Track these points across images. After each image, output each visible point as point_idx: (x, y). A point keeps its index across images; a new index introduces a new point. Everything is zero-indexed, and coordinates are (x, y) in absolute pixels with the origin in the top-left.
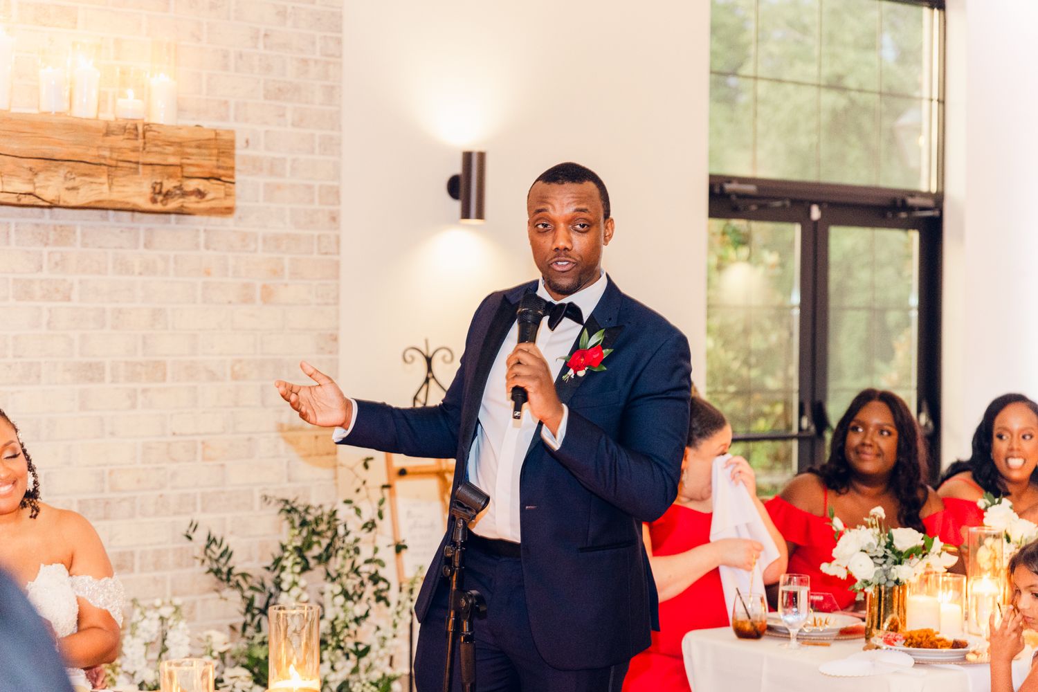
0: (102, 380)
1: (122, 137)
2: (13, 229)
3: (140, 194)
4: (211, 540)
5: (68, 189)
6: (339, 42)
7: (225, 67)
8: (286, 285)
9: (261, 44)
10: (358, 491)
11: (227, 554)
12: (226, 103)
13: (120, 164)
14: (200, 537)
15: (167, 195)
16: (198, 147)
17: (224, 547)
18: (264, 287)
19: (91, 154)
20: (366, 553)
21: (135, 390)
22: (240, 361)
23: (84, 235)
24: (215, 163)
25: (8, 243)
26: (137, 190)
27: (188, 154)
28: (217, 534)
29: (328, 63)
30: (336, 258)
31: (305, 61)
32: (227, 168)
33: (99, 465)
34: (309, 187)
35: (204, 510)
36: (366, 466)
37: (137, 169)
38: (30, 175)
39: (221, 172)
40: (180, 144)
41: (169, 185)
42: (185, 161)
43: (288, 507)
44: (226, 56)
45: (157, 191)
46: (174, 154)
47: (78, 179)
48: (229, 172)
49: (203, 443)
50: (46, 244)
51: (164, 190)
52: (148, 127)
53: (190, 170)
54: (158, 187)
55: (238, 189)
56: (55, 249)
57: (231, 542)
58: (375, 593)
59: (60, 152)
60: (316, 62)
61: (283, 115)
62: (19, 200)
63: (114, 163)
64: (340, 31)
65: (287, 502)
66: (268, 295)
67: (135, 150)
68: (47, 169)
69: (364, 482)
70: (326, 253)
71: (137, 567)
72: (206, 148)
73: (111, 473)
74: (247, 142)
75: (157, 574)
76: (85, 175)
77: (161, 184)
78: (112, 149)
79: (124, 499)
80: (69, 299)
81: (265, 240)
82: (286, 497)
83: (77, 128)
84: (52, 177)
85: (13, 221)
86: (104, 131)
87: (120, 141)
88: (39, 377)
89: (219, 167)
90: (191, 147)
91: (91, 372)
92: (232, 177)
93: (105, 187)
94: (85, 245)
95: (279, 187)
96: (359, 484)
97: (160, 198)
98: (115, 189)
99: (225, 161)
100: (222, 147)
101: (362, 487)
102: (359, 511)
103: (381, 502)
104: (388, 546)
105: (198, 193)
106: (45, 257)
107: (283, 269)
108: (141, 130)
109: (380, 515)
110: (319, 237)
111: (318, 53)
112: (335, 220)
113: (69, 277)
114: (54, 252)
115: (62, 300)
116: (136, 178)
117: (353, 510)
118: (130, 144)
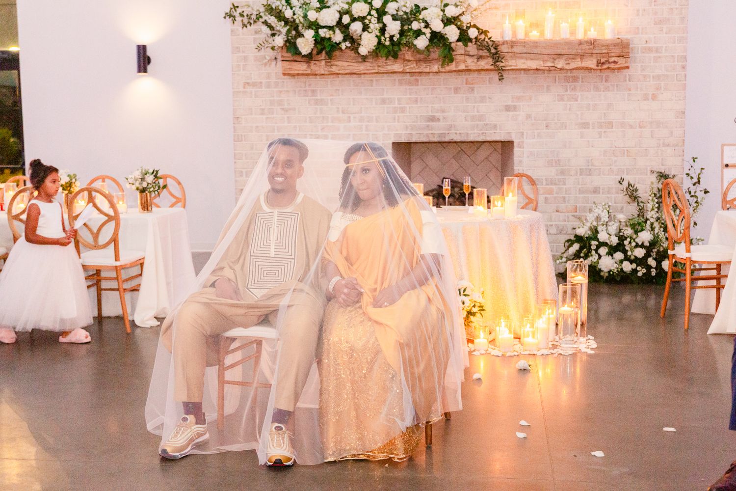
0: (588, 128)
1: (585, 45)
2: (557, 79)
3: (593, 64)
4: (629, 185)
5: (567, 64)
7: (638, 15)
8: (662, 93)
9: (653, 5)
10: (689, 170)
11: (636, 190)
12: (638, 28)
13: (585, 54)
14: (625, 184)
15: (603, 63)
16: (615, 46)
17: (635, 188)
18: (653, 94)
19: (573, 52)
21: (601, 132)
22: (643, 122)
23: (582, 79)
24: (621, 51)
25: (555, 83)
26: (591, 63)
27: (611, 49)
28: (632, 182)
29: (682, 9)
30: (684, 82)
31: (672, 9)
33: (587, 157)
34: (672, 56)
35: (627, 174)
36: (694, 161)
37: (591, 55)
38: (553, 60)
39: (623, 54)
40: (608, 45)
41: (603, 60)
42: (609, 51)
43: (661, 175)
44: (638, 11)
45: (599, 62)
46: (605, 49)
47: (570, 60)
48: (627, 54)
49: (627, 150)
50: (569, 83)
51: (602, 62)
52: (595, 41)
53: (611, 54)
55: (632, 59)
56: (572, 84)
57: (637, 186)
59: (563, 52)
60: (676, 8)
61: (662, 30)
62: (549, 69)
63: (583, 54)
65: (661, 173)
66: (654, 97)
67: (590, 49)
68: (559, 58)
70: (680, 81)
71: (601, 193)
72: (618, 46)
73: (591, 160)
74: (647, 42)
75: (609, 195)
76: (572, 59)
77: (600, 60)
78: (582, 49)
79: (597, 169)
80: (577, 101)
81: (653, 77)
82: (660, 171)
83: (569, 43)
84: (561, 60)
86: (579, 43)
87: (585, 47)
88: (566, 127)
89: (623, 52)
90: (611, 46)
91: (585, 125)
92: (628, 55)
93: (580, 63)
94: (582, 82)
95: (660, 57)
97: (600, 65)
98: (583, 63)
99: (626, 50)
100: (624, 45)
101: (691, 169)
102: (692, 178)
103: (699, 174)
104: (701, 191)
105: (615, 62)
106: (568, 87)
107: (661, 87)
108: (592, 42)
109: (699, 178)
110: (677, 75)
111: (678, 5)
112: (684, 68)
113: (577, 94)
114: (572, 85)
115: (574, 101)
116: (591, 59)
117: (689, 177)
118: (587, 47)
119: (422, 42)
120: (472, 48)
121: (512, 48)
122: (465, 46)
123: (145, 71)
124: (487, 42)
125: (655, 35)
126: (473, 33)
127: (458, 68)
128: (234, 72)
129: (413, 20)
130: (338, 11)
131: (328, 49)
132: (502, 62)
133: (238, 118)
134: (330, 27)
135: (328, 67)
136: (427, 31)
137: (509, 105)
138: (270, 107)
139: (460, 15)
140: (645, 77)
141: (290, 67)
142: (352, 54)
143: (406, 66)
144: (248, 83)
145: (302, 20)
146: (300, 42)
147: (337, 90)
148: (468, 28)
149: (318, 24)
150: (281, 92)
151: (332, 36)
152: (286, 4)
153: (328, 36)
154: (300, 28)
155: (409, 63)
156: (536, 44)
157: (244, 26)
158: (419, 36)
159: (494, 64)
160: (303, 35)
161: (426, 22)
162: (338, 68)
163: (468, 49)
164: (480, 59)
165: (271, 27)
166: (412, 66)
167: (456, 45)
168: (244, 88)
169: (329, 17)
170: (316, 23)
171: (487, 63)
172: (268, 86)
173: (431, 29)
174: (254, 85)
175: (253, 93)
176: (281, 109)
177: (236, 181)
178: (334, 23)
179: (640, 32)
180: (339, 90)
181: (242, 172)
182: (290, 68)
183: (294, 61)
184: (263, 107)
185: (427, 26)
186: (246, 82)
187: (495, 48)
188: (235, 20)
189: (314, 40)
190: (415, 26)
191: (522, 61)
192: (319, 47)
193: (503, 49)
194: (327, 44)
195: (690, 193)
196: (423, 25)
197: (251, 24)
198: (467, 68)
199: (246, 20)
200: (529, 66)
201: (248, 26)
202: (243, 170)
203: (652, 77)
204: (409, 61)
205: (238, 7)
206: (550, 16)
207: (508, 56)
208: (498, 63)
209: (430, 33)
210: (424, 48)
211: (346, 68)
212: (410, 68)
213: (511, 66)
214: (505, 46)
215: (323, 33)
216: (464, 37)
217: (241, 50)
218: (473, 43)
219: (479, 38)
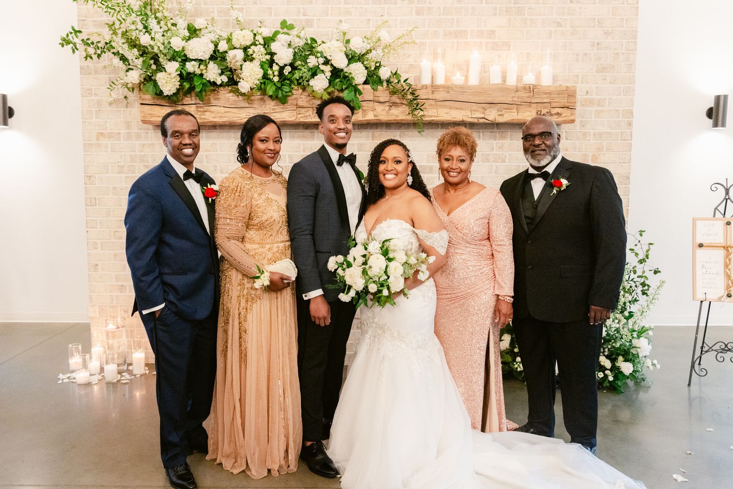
1: (523, 92)
5: (499, 115)
6: (635, 43)
7: (578, 60)
8: (604, 154)
9: (595, 48)
10: (636, 245)
12: (578, 75)
13: (522, 103)
16: (558, 94)
18: (594, 155)
19: (508, 100)
20: (639, 273)
23: (511, 135)
24: (566, 101)
26: (529, 114)
27: (553, 97)
29: (629, 54)
30: (629, 142)
31: (617, 54)
32: (572, 103)
34: (617, 110)
36: (641, 235)
37: (530, 105)
38: (483, 110)
39: (569, 104)
40: (550, 93)
41: (543, 111)
42: (551, 101)
44: (578, 55)
46: (547, 98)
47: (504, 111)
48: (573, 104)
50: (495, 140)
51: (542, 114)
52: (534, 87)
53: (553, 105)
54: (539, 112)
55: (577, 112)
56: (499, 141)
58: (642, 291)
59: (496, 100)
60: (623, 53)
61: (606, 79)
62: (478, 121)
63: (519, 103)
64: (636, 39)
66: (595, 159)
67: (529, 97)
68: (490, 108)
69: (639, 242)
70: (625, 140)
72: (562, 94)
74: (587, 92)
76: (507, 109)
78: (518, 97)
80: (505, 162)
81: (594, 135)
83: (503, 88)
84: (492, 110)
85: (481, 131)
86: (515, 90)
87: (522, 94)
89: (568, 102)
90: (555, 94)
92: (575, 106)
93: (515, 114)
94: (511, 139)
95: (602, 111)
96: (637, 242)
98: (519, 114)
99: (571, 100)
100: (571, 94)
101: (639, 244)
102: (637, 254)
103: (647, 251)
104: (650, 270)
105: (558, 114)
106: (495, 145)
107: (603, 148)
108: (532, 89)
109: (647, 257)
110: (621, 133)
111: (624, 49)
112: (630, 125)
113: (505, 153)
114: (498, 143)
115: (502, 162)
116: (529, 109)
117: (634, 254)
118: (527, 95)
119: (320, 83)
120: (382, 93)
121: (432, 94)
122: (374, 91)
123: (5, 123)
124: (402, 86)
125: (597, 85)
126: (384, 73)
127: (365, 117)
128: (84, 120)
129: (309, 55)
130: (212, 42)
131: (198, 90)
132: (423, 111)
133: (90, 176)
134: (201, 60)
135: (199, 113)
136: (327, 69)
137: (424, 166)
138: (131, 164)
139: (367, 53)
140: (585, 134)
141: (150, 112)
142: (232, 97)
143: (299, 114)
144: (102, 134)
145: (162, 48)
146: (160, 77)
147: (214, 144)
148: (377, 68)
149: (185, 56)
150: (144, 145)
151: (204, 72)
152: (144, 30)
153: (198, 72)
154: (161, 60)
155: (304, 110)
156: (463, 89)
157: (88, 57)
158: (316, 75)
159: (412, 112)
160: (164, 68)
161: (325, 58)
162: (213, 115)
163: (377, 93)
164: (393, 107)
165: (123, 59)
166: (307, 114)
167: (363, 89)
168: (98, 140)
169: (200, 48)
170: (183, 54)
171: (403, 112)
172: (129, 137)
173: (332, 65)
174: (110, 136)
175: (110, 147)
176: (144, 166)
177: (89, 254)
178: (207, 56)
179: (580, 80)
180: (216, 144)
181: (96, 243)
182: (150, 114)
183: (156, 105)
184: (122, 164)
185: (327, 62)
186: (100, 133)
187: (412, 94)
188: (77, 49)
189: (179, 75)
190: (312, 61)
191: (446, 110)
192: (187, 85)
193: (422, 94)
194: (197, 82)
195: (635, 272)
196: (321, 60)
197: (99, 56)
198: (376, 118)
199: (91, 50)
200: (453, 117)
201: (95, 57)
202: (97, 241)
203: (592, 135)
204: (303, 107)
205: (80, 32)
206: (475, 57)
207: (428, 103)
208: (416, 113)
209: (331, 72)
210: (322, 90)
211: (222, 115)
212: (304, 116)
213: (431, 116)
214: (424, 91)
215: (190, 67)
216: (373, 78)
217: (93, 92)
218: (384, 87)
219: (392, 80)
